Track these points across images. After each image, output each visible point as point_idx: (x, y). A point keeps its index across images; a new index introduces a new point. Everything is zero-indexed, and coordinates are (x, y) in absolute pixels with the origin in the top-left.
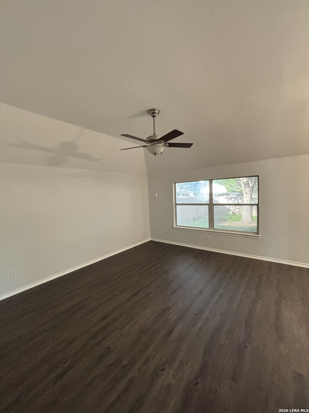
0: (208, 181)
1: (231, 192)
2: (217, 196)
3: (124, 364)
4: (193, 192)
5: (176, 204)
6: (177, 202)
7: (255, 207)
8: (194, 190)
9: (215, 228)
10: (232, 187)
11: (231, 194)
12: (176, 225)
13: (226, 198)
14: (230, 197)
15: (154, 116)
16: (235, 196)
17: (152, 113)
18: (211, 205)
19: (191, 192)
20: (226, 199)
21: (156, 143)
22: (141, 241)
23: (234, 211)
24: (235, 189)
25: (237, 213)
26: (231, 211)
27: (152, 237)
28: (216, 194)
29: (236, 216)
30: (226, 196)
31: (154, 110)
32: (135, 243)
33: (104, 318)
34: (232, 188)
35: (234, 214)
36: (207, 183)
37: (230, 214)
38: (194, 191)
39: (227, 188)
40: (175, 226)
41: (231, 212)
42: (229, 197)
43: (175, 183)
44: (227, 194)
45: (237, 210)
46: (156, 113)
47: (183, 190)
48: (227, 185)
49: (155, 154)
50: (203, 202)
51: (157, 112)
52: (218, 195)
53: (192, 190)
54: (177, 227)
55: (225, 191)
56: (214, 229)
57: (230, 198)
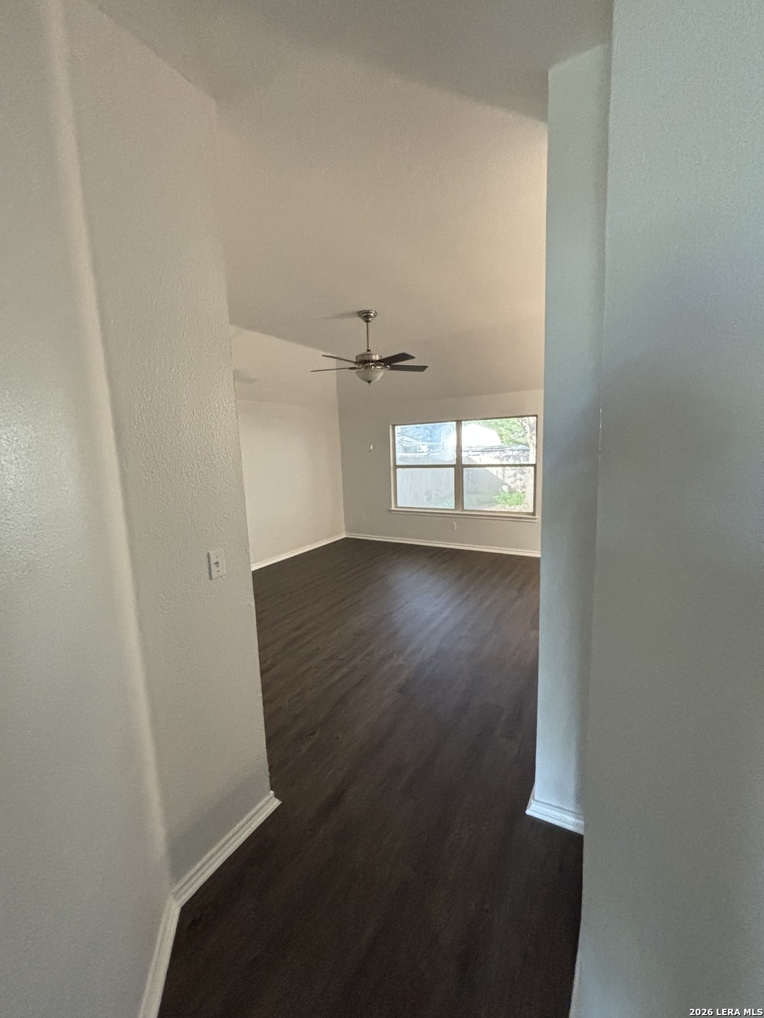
0: (455, 423)
1: (511, 443)
2: (479, 453)
3: (341, 658)
4: (426, 443)
5: (396, 467)
6: (399, 463)
7: (532, 468)
8: (429, 439)
9: (465, 508)
10: (513, 433)
11: (509, 449)
12: (396, 506)
13: (496, 457)
14: (506, 454)
15: (367, 321)
16: (515, 453)
17: (366, 316)
18: (459, 467)
19: (423, 443)
20: (496, 459)
21: (371, 364)
22: (328, 537)
23: (512, 486)
24: (519, 437)
25: (518, 490)
26: (506, 484)
27: (347, 530)
28: (478, 449)
29: (514, 495)
30: (498, 454)
31: (368, 312)
32: (316, 541)
33: (299, 627)
34: (512, 436)
35: (511, 491)
36: (451, 425)
37: (502, 491)
38: (430, 441)
39: (501, 436)
40: (393, 508)
41: (505, 488)
42: (504, 455)
43: (394, 426)
44: (502, 449)
45: (518, 483)
46: (371, 317)
47: (406, 438)
48: (502, 429)
49: (369, 382)
50: (446, 461)
51: (372, 314)
52: (482, 451)
53: (424, 440)
54: (396, 509)
55: (497, 442)
56: (463, 510)
57: (507, 456)
